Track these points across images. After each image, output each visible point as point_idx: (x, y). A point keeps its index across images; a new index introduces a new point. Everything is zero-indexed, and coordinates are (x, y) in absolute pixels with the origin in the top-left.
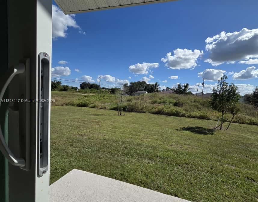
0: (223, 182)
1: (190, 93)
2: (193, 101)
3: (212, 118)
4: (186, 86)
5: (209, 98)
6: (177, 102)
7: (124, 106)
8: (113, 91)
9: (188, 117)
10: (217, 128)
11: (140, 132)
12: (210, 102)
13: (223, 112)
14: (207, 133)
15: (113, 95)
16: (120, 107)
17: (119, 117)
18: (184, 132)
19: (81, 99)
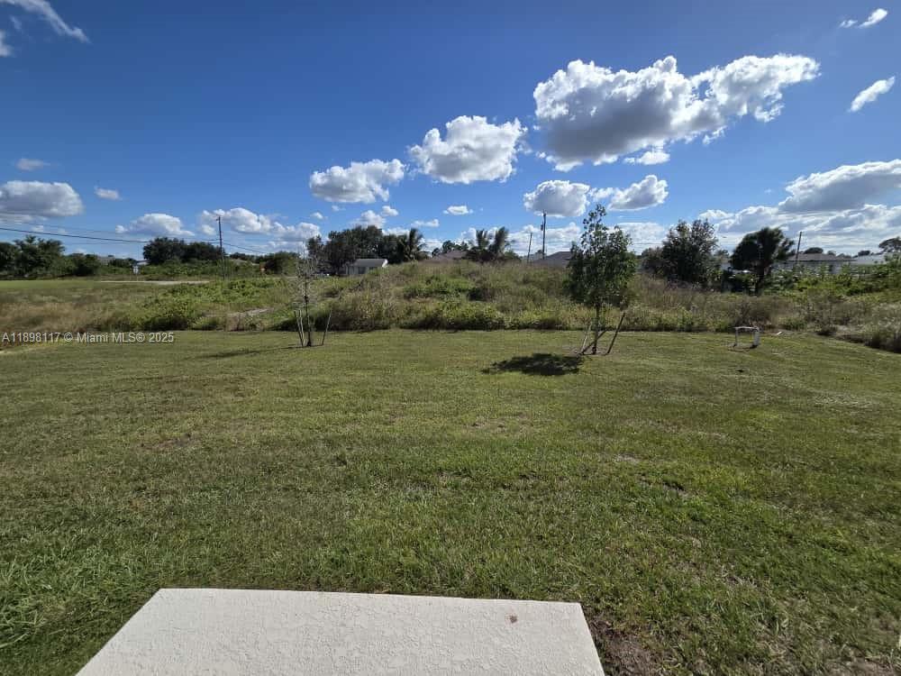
0: (615, 510)
1: (512, 257)
2: (520, 279)
3: (573, 323)
4: (501, 236)
5: (561, 269)
6: (479, 286)
7: (319, 313)
8: (274, 264)
9: (512, 328)
10: (585, 351)
11: (379, 395)
12: (565, 282)
13: (598, 307)
14: (565, 368)
15: (275, 279)
16: (305, 320)
17: (305, 353)
18: (503, 375)
19: (157, 301)
